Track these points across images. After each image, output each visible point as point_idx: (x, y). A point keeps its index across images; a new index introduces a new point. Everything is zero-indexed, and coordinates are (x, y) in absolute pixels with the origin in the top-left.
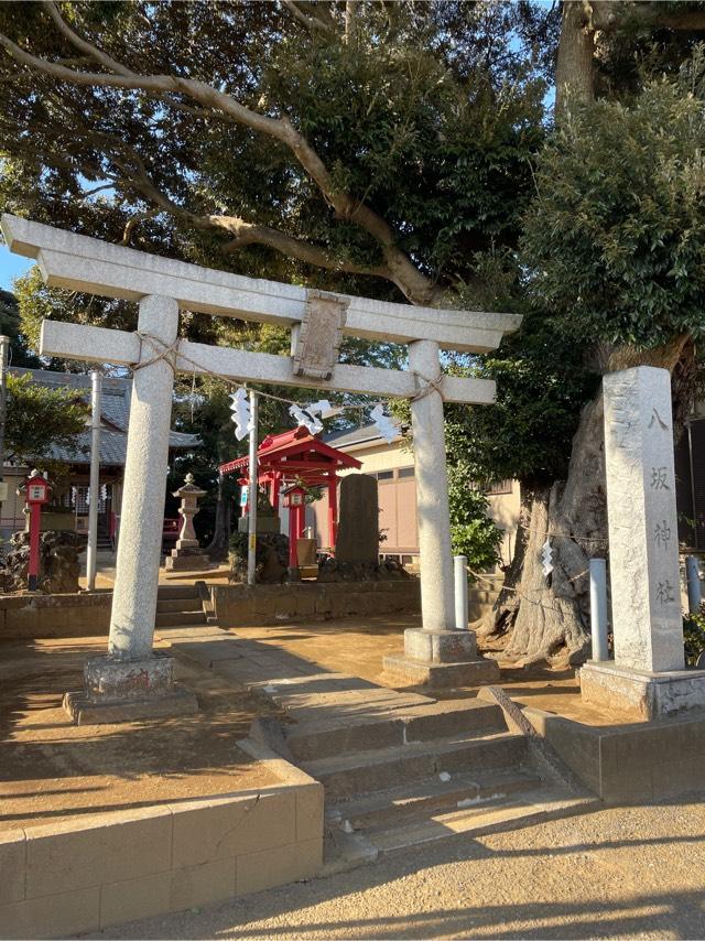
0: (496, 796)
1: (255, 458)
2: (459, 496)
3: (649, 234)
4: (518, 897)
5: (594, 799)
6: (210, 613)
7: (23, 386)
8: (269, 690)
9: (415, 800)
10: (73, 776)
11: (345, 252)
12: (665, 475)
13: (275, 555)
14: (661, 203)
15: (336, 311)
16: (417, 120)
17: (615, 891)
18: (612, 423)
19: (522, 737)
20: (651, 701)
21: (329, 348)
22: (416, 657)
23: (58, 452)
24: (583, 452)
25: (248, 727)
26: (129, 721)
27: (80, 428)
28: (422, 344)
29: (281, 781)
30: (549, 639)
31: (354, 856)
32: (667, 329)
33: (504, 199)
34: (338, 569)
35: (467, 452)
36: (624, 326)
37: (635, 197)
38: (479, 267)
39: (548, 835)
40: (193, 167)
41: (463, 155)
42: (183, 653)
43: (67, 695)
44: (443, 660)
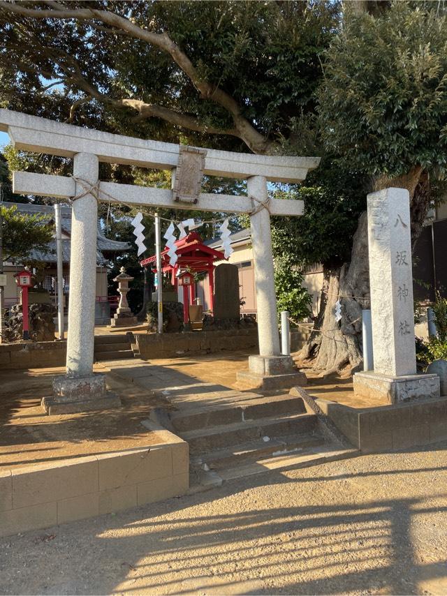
0: (296, 449)
1: (160, 255)
2: (284, 274)
3: (393, 102)
4: (302, 502)
5: (356, 450)
6: (135, 351)
7: (11, 214)
8: (165, 393)
9: (246, 452)
10: (42, 442)
11: (209, 120)
12: (405, 256)
13: (174, 316)
14: (400, 81)
15: (199, 159)
16: (250, 30)
17: (359, 499)
18: (373, 225)
19: (314, 416)
20: (393, 393)
21: (195, 183)
22: (256, 372)
23: (35, 254)
24: (359, 244)
25: (148, 414)
26: (79, 412)
27: (49, 239)
28: (256, 178)
29: (163, 441)
30: (339, 360)
31: (208, 483)
32: (407, 162)
33: (309, 81)
34: (214, 323)
35: (287, 247)
36: (381, 162)
37: (384, 77)
38: (293, 127)
39: (324, 470)
40: (112, 67)
41: (280, 53)
42: (117, 375)
43: (43, 398)
44: (271, 374)
